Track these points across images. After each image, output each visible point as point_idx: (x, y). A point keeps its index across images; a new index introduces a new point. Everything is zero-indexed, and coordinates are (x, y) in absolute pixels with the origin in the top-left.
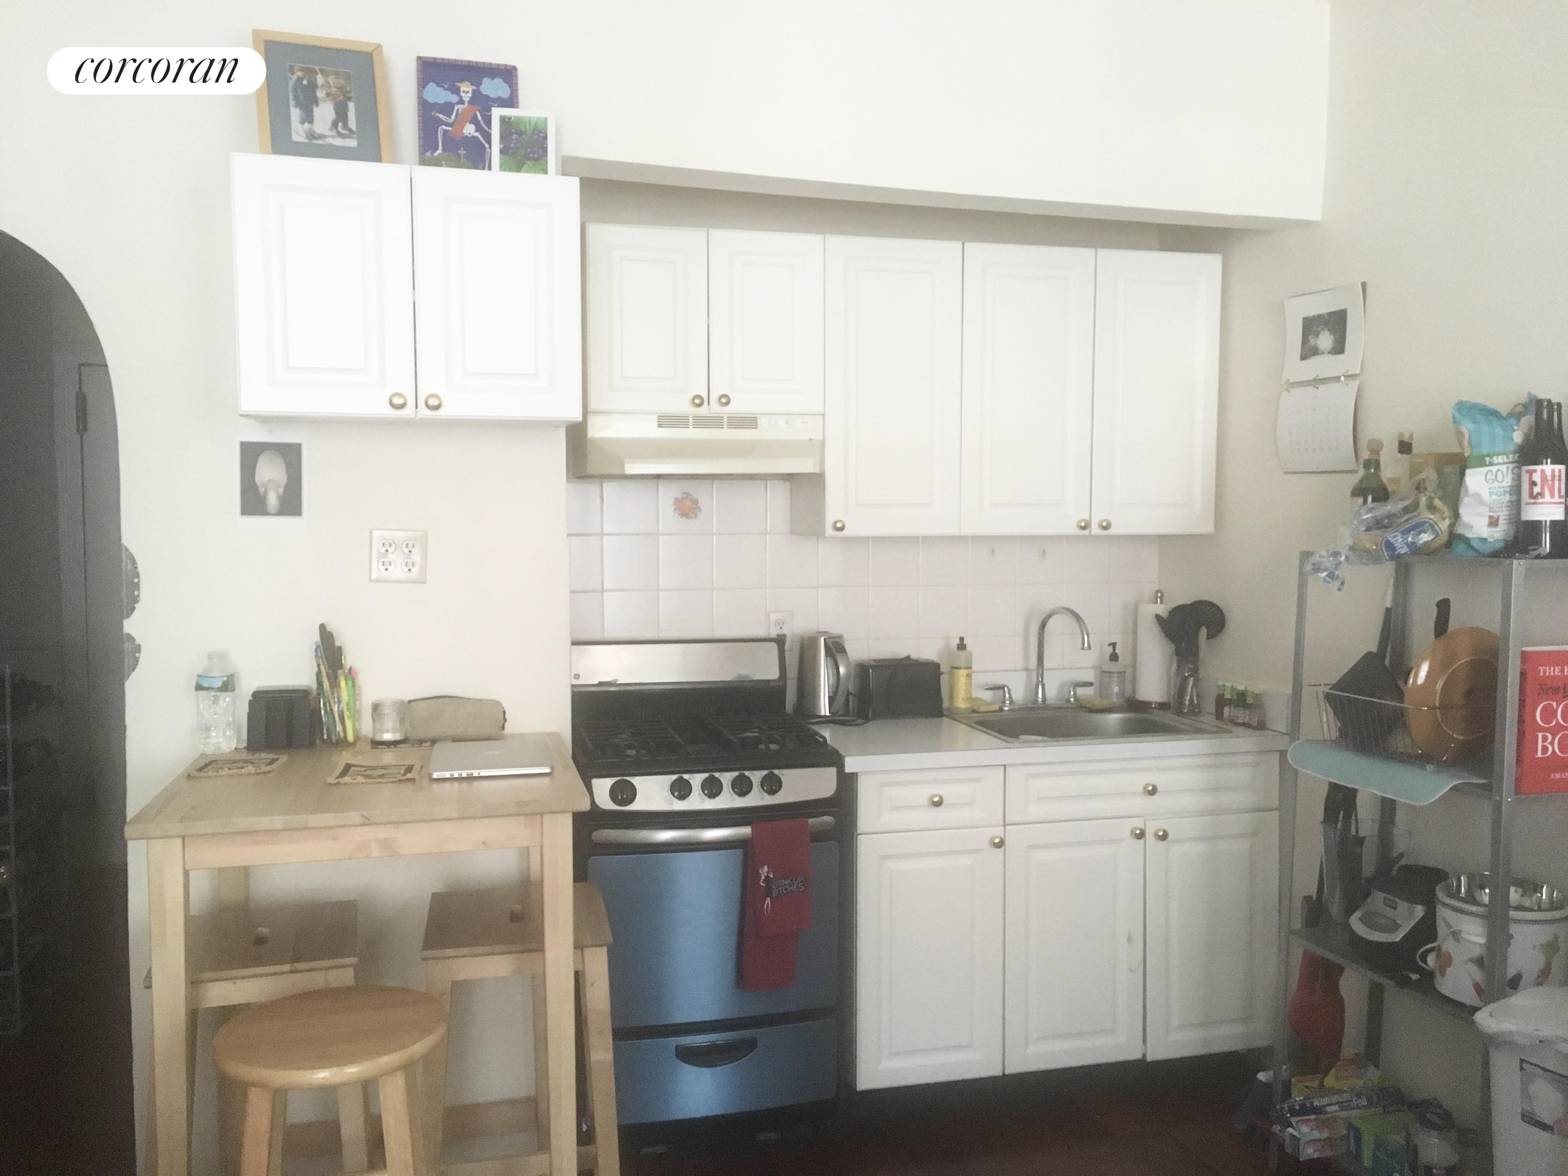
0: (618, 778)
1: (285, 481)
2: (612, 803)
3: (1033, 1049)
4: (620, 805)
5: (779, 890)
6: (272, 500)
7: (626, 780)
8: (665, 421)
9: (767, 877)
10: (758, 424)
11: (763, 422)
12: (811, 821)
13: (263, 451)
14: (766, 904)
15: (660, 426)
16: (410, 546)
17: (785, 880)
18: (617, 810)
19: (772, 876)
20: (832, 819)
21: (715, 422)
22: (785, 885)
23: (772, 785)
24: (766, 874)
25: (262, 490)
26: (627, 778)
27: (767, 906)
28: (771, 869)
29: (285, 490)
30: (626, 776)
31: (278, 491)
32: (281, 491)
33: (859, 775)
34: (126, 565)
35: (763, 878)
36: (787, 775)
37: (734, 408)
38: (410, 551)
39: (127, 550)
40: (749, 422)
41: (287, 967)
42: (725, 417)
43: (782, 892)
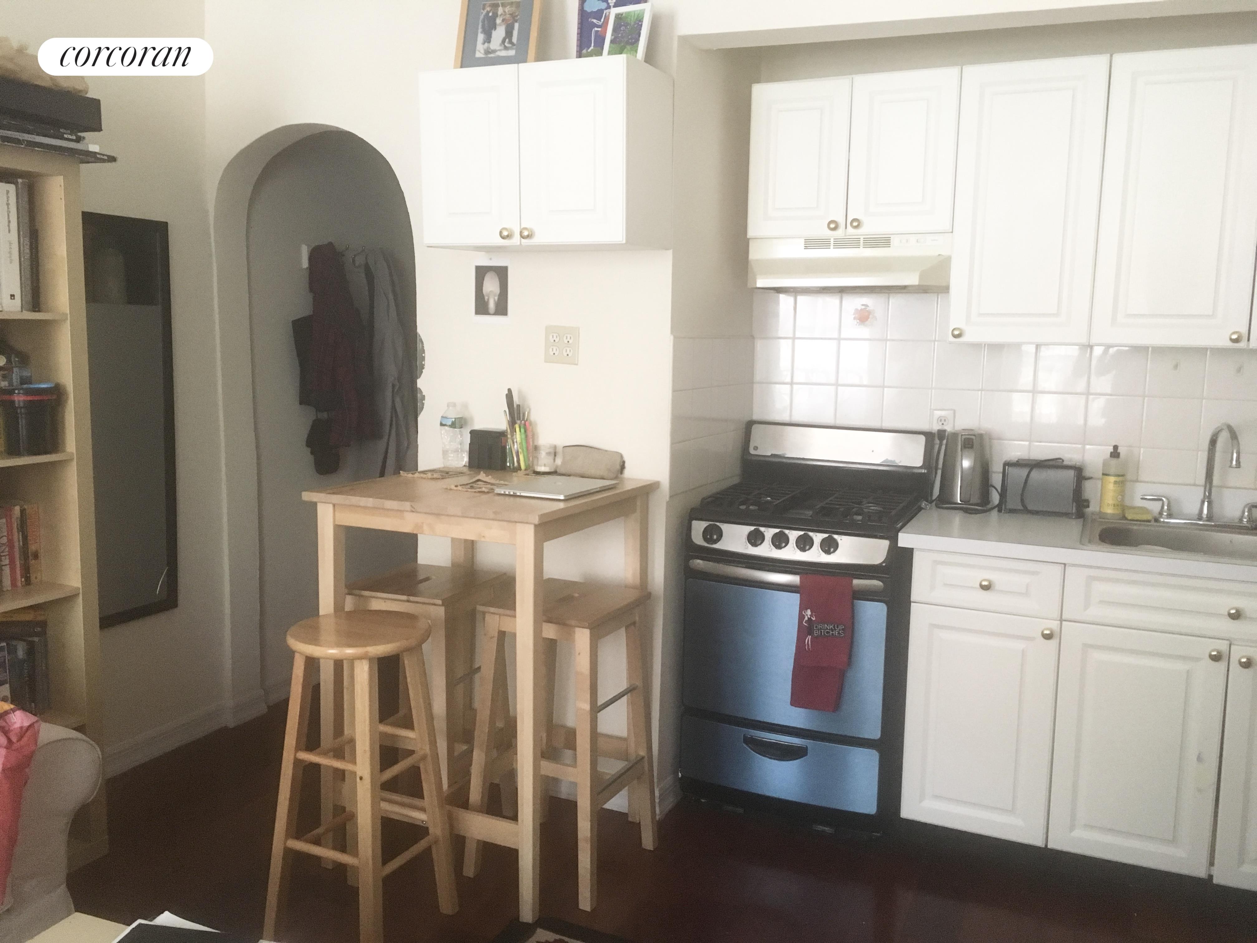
0: (711, 523)
1: (499, 292)
2: (703, 541)
3: (1078, 833)
4: (708, 543)
5: (821, 632)
6: (492, 306)
7: (716, 525)
8: (810, 243)
9: (809, 619)
10: (891, 243)
11: (895, 241)
12: (856, 582)
13: (488, 271)
14: (807, 640)
15: (806, 248)
16: (569, 338)
17: (827, 625)
18: (704, 546)
19: (814, 619)
20: (880, 583)
21: (854, 243)
22: (827, 629)
23: (829, 546)
24: (809, 617)
25: (486, 298)
26: (718, 524)
27: (808, 640)
28: (814, 614)
29: (498, 299)
30: (717, 522)
31: (494, 299)
32: (496, 298)
33: (915, 550)
34: (419, 346)
35: (806, 618)
36: (844, 541)
37: (867, 229)
38: (568, 342)
39: (419, 335)
40: (884, 242)
41: (404, 598)
42: (862, 238)
43: (824, 634)
